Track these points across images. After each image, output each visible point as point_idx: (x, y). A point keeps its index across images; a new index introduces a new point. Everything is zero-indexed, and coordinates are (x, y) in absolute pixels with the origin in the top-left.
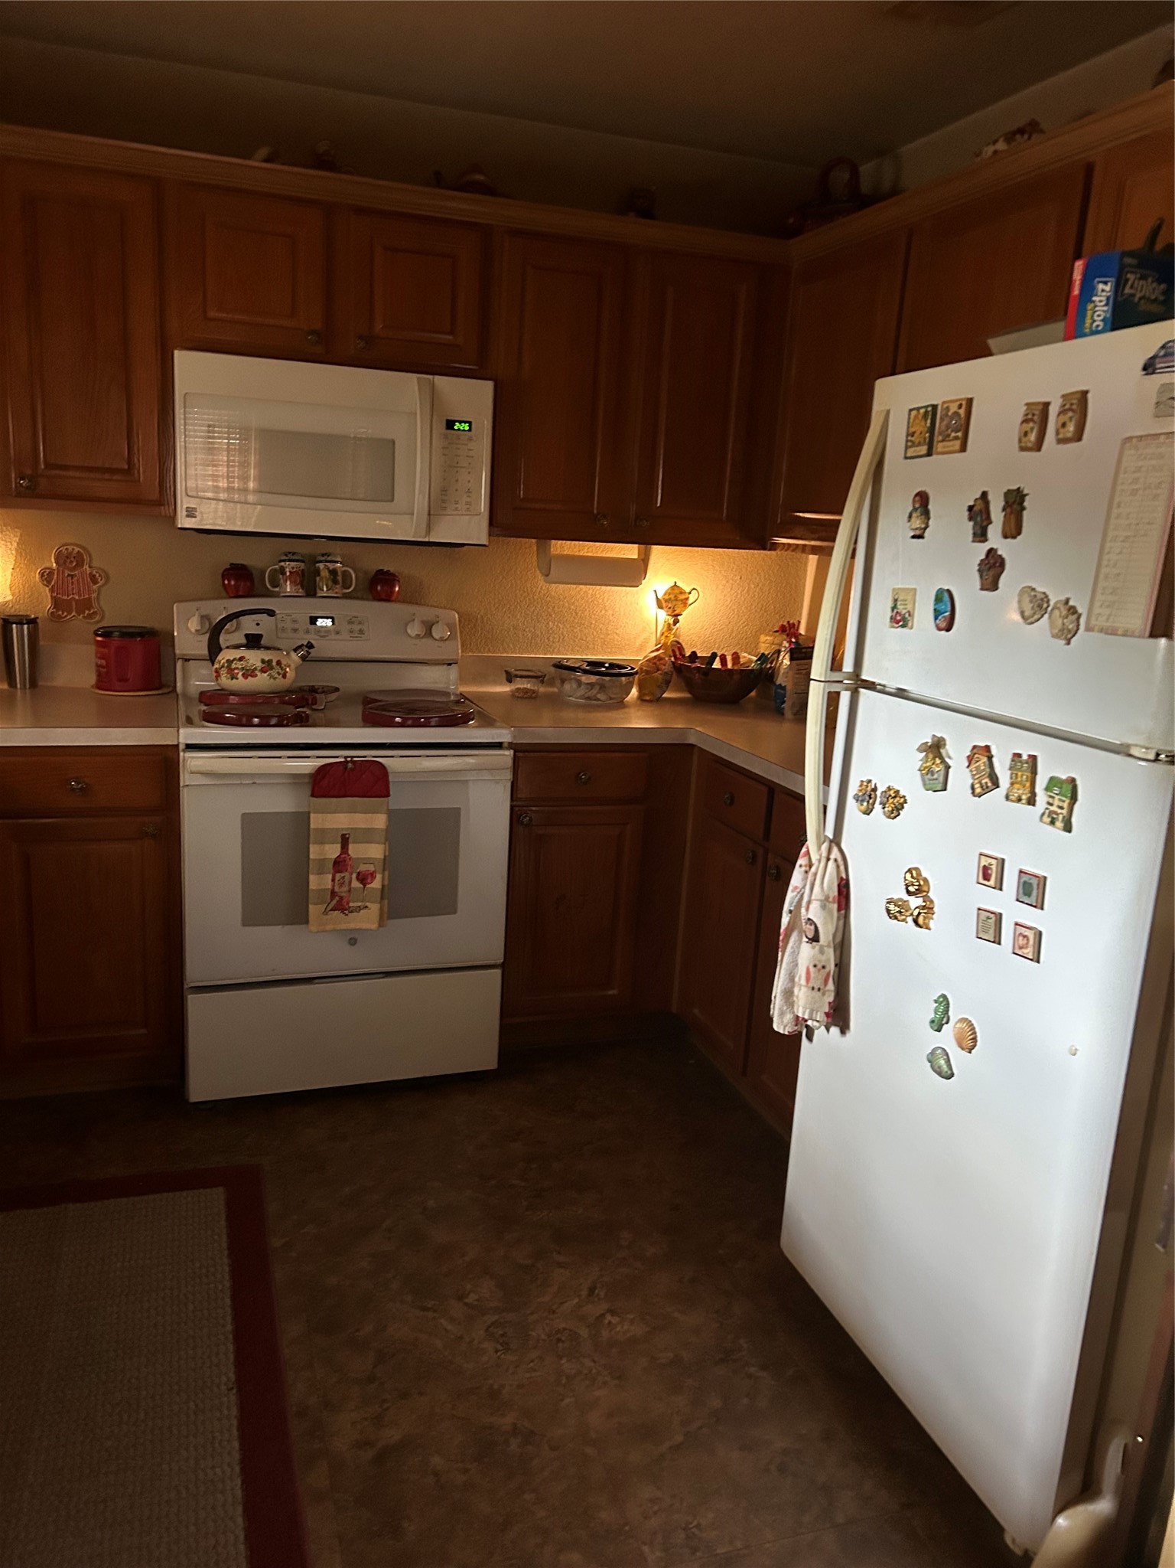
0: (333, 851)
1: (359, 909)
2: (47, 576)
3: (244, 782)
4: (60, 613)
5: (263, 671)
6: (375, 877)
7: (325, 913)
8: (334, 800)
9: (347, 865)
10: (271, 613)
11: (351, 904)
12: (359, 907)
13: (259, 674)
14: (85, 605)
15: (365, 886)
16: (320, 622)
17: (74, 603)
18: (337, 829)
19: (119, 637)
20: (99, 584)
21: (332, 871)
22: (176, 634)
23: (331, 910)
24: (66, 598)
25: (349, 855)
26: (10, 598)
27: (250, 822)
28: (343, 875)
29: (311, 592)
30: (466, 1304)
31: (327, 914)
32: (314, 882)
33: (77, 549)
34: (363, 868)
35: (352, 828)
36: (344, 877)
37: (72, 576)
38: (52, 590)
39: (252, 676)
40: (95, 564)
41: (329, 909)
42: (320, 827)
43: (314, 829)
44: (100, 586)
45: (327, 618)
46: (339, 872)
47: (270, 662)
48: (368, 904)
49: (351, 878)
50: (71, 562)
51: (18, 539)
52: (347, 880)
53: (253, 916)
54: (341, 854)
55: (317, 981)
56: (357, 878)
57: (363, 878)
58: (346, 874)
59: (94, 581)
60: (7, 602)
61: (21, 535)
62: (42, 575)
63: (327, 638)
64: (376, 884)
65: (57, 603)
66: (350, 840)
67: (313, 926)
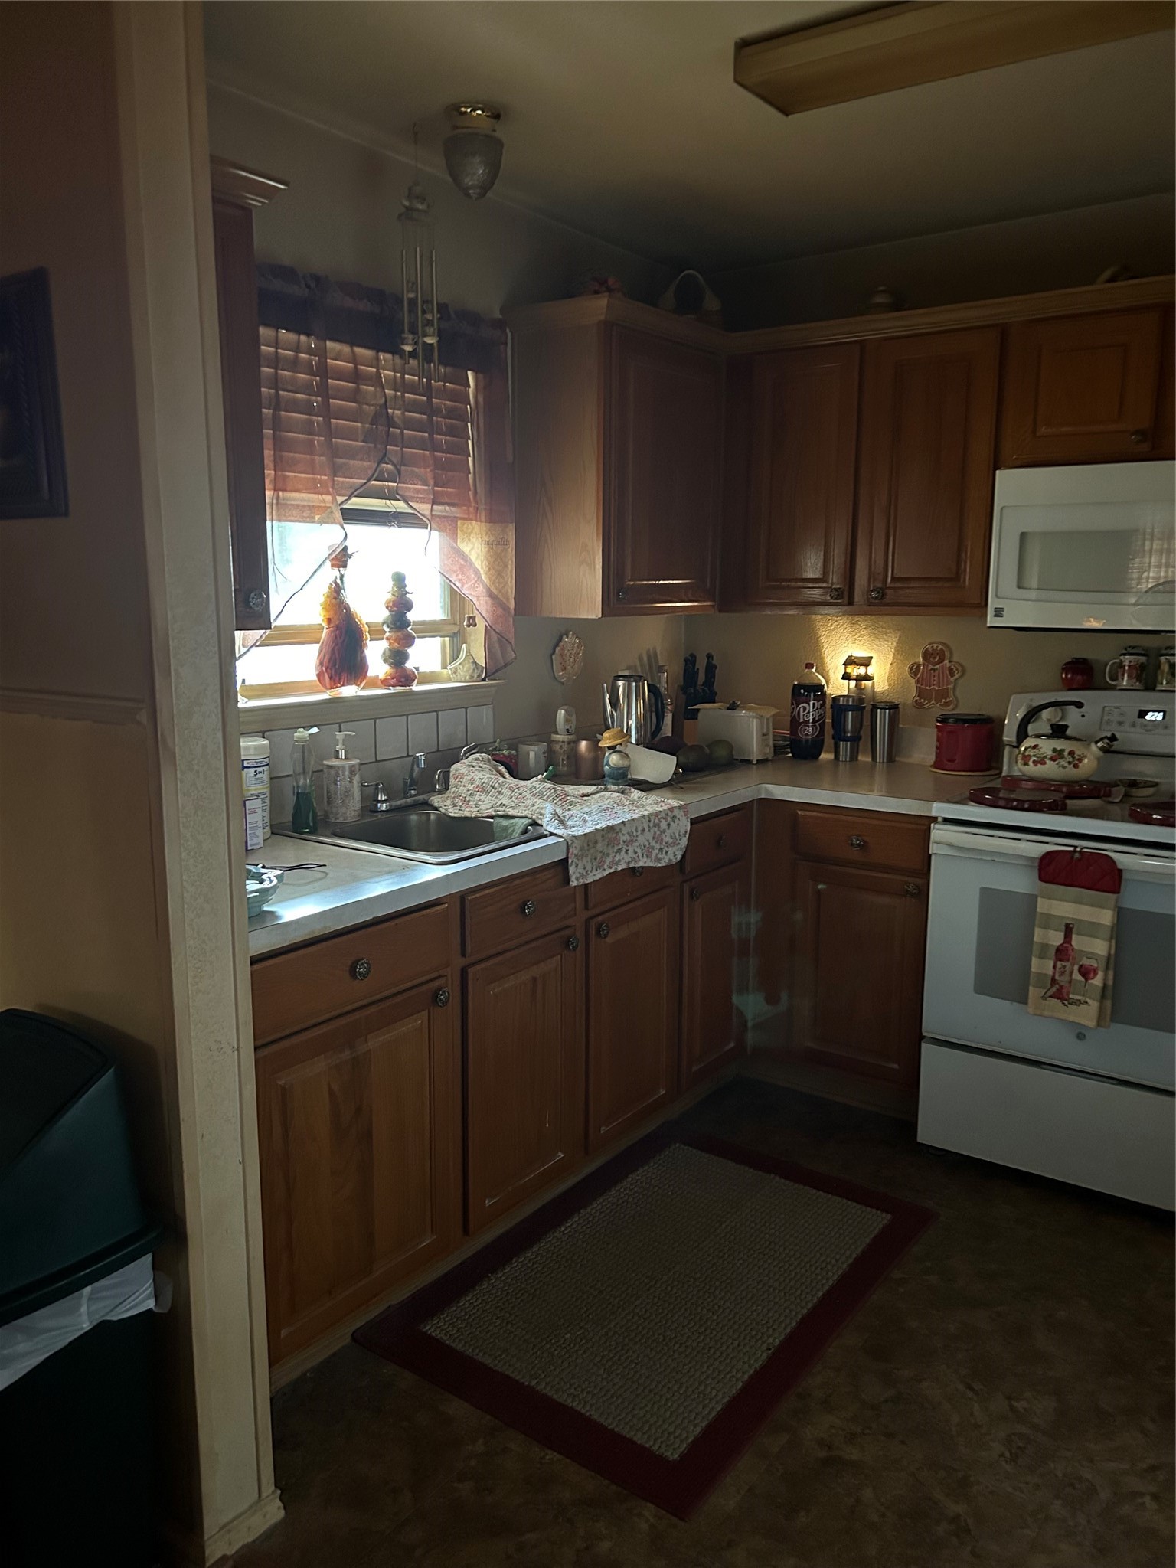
0: (1056, 938)
1: (1078, 1003)
2: (914, 670)
3: (984, 858)
4: (922, 700)
5: (1052, 759)
6: (1097, 974)
7: (1044, 997)
8: (1062, 888)
9: (1070, 955)
10: (1079, 705)
11: (1071, 996)
12: (1080, 1000)
13: (1048, 762)
14: (943, 695)
15: (1086, 980)
16: (1150, 716)
17: (934, 693)
18: (1063, 918)
19: (955, 723)
20: (955, 677)
21: (1054, 958)
22: (1006, 722)
23: (1050, 997)
24: (927, 688)
25: (1071, 945)
26: (887, 687)
27: (987, 895)
28: (1064, 964)
29: (1150, 686)
30: (1012, 1408)
31: (1046, 1000)
32: (1035, 964)
33: (940, 647)
34: (1086, 962)
35: (1077, 919)
36: (1064, 967)
37: (934, 670)
38: (917, 682)
39: (1041, 764)
40: (955, 659)
41: (1049, 994)
42: (1046, 912)
43: (1041, 914)
44: (956, 680)
45: (1159, 712)
46: (1060, 961)
47: (1062, 751)
48: (1089, 1000)
49: (1073, 970)
50: (935, 658)
51: (897, 639)
52: (1068, 969)
53: (984, 986)
54: (1064, 943)
55: (1045, 1066)
56: (1080, 970)
57: (1086, 973)
58: (1068, 964)
59: (951, 672)
60: (884, 691)
61: (900, 636)
62: (911, 669)
63: (1153, 732)
64: (1097, 981)
65: (920, 693)
66: (1074, 930)
67: (1030, 1009)
